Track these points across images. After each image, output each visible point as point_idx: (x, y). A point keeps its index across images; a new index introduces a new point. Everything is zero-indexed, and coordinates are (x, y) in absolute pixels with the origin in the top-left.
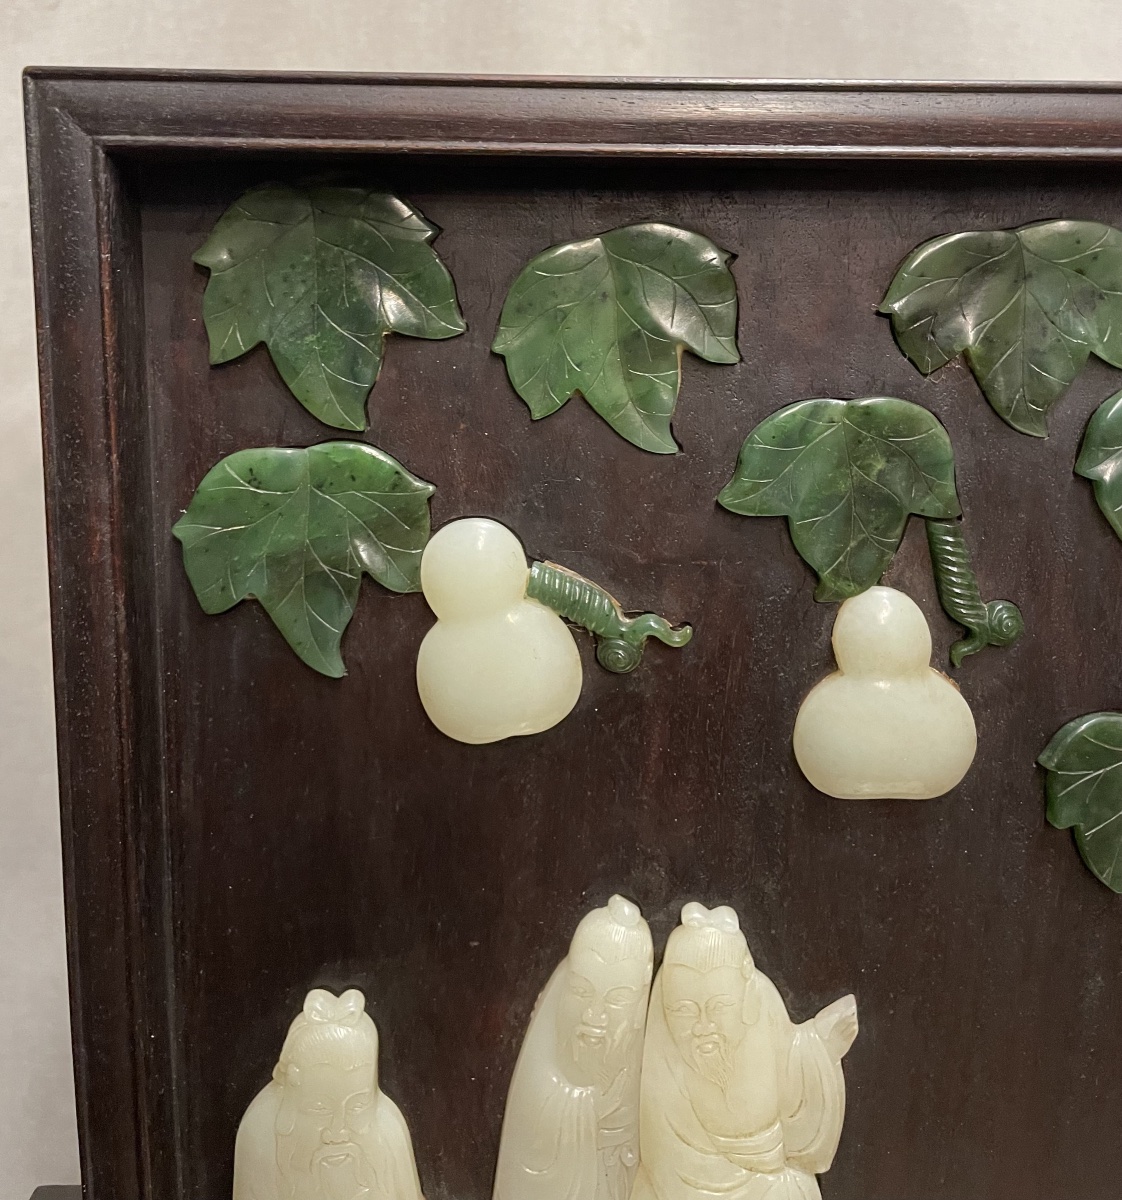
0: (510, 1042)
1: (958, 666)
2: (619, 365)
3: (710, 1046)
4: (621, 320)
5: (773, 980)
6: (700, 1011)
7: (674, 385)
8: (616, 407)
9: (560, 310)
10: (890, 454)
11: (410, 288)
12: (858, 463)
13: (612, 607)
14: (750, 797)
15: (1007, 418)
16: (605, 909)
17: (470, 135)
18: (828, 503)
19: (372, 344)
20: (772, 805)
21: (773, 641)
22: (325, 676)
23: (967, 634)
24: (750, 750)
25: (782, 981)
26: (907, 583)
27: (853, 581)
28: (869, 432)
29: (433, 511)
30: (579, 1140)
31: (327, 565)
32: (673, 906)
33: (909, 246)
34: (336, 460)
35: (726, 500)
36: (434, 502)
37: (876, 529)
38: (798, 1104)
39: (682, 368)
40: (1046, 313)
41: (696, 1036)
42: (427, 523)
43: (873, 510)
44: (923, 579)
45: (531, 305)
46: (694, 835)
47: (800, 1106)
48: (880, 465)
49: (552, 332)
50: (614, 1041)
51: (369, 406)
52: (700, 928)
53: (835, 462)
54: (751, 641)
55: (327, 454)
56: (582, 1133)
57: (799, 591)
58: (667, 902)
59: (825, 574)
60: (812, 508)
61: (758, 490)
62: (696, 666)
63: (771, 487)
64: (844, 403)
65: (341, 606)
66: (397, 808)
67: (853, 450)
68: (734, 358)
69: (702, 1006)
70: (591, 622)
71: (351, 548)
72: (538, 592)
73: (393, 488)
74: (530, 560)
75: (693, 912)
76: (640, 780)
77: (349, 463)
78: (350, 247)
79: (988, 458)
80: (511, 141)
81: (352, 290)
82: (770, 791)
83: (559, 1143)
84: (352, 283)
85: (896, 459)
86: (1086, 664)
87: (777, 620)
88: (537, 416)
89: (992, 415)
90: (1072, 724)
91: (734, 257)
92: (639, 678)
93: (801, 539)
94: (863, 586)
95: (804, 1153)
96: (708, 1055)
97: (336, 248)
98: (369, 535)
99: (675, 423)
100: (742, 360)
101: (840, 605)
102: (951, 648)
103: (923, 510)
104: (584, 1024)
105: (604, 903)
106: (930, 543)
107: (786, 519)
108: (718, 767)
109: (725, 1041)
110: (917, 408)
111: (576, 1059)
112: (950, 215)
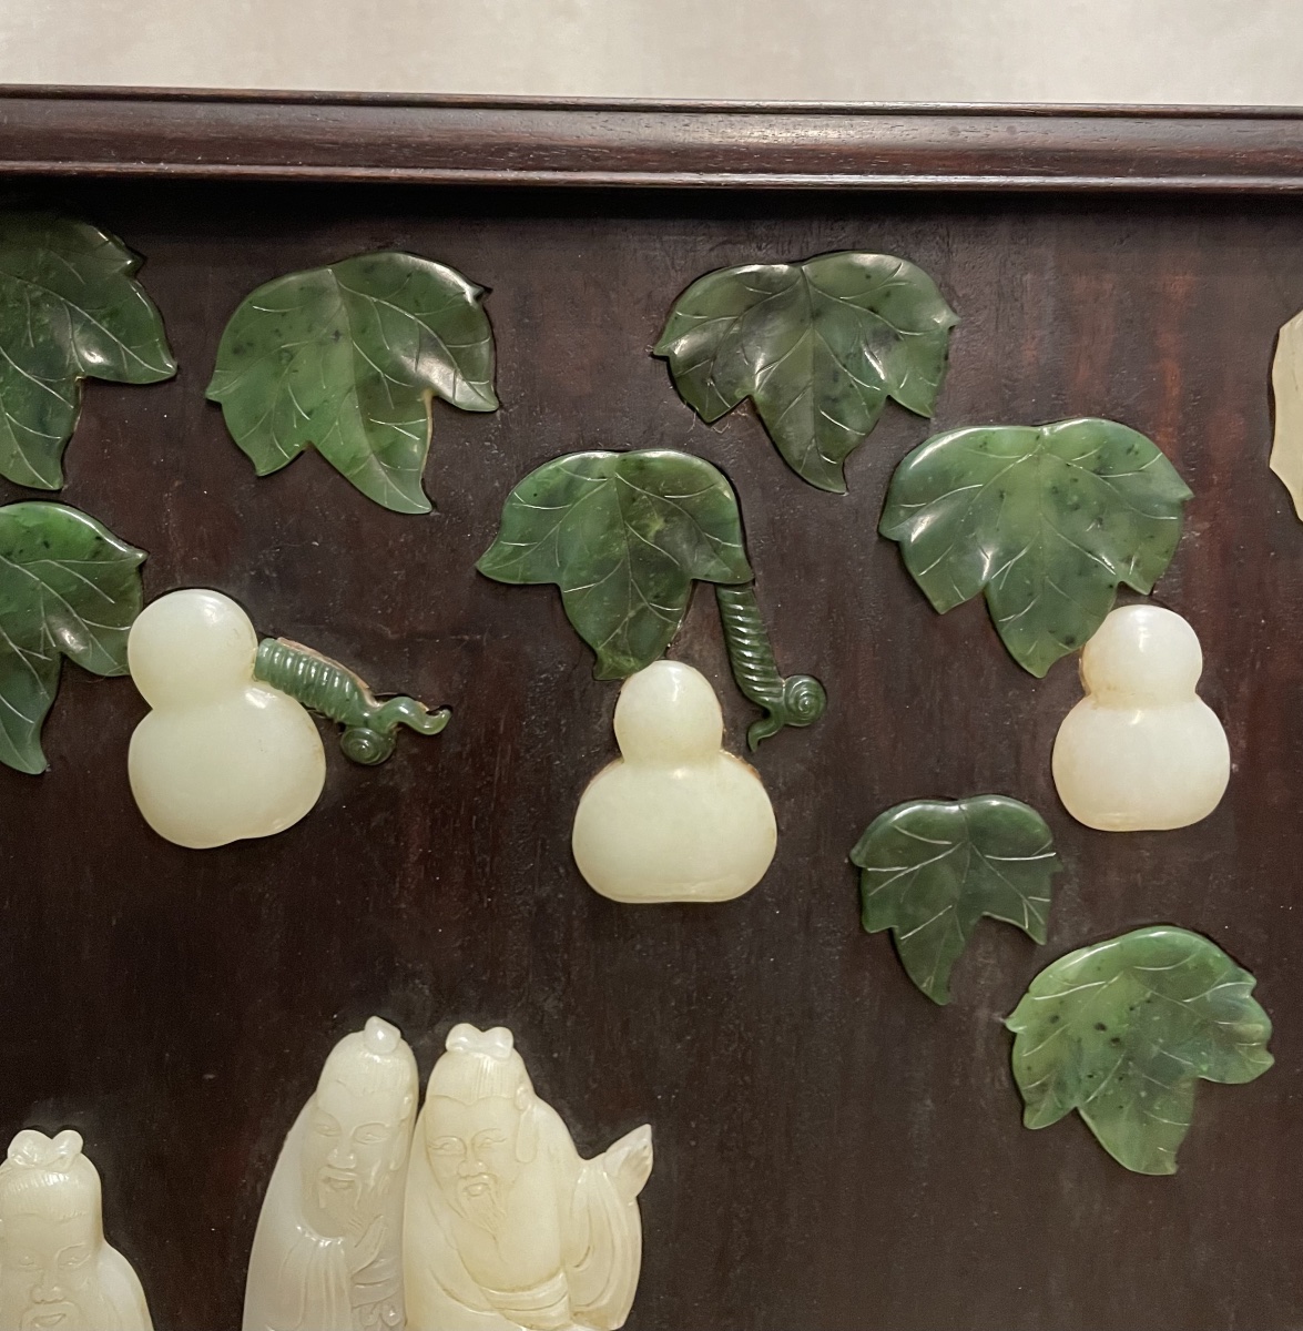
0: (254, 1188)
1: (754, 750)
2: (358, 412)
3: (480, 1188)
4: (358, 362)
5: (559, 1110)
6: (466, 1148)
7: (423, 436)
8: (355, 461)
9: (286, 350)
10: (669, 514)
11: (106, 325)
12: (634, 523)
13: (355, 688)
14: (525, 903)
15: (800, 472)
16: (360, 1033)
17: (150, 156)
18: (601, 568)
19: (63, 390)
20: (550, 911)
21: (546, 725)
22: (20, 773)
23: (765, 714)
24: (523, 849)
25: (568, 1112)
26: (697, 656)
27: (634, 655)
28: (643, 489)
29: (145, 582)
30: (328, 1296)
31: (16, 644)
32: (439, 1029)
33: (685, 281)
34: (25, 524)
35: (485, 564)
36: (146, 572)
37: (656, 597)
38: (585, 1251)
39: (433, 416)
40: (837, 356)
41: (461, 1177)
42: (137, 595)
43: (652, 575)
44: (714, 654)
45: (250, 344)
46: (461, 947)
47: (587, 1255)
48: (657, 525)
49: (277, 375)
50: (366, 1186)
51: (66, 460)
52: (467, 1054)
53: (607, 521)
54: (521, 725)
55: (15, 516)
56: (333, 1290)
57: (575, 667)
58: (432, 1024)
59: (600, 649)
60: (583, 574)
61: (520, 554)
62: (460, 753)
63: (533, 552)
64: (617, 455)
65: (35, 691)
66: (114, 923)
67: (628, 509)
68: (491, 406)
69: (468, 1142)
70: (330, 708)
71: (45, 625)
72: (267, 674)
73: (94, 557)
74: (261, 637)
75: (462, 1036)
76: (397, 885)
77: (40, 528)
78: (35, 280)
79: (781, 515)
80: (198, 163)
81: (39, 328)
82: (548, 896)
83: (306, 1299)
84: (39, 320)
85: (675, 519)
86: (900, 745)
87: (551, 700)
88: (262, 471)
89: (784, 468)
90: (886, 814)
91: (488, 290)
92: (393, 770)
93: (573, 610)
94: (645, 661)
95: (591, 1308)
96: (478, 1198)
97: (19, 281)
98: (67, 610)
99: (429, 480)
100: (501, 406)
101: (622, 682)
102: (748, 729)
103: (707, 576)
104: (329, 1166)
105: (360, 1027)
106: (720, 611)
107: (556, 588)
108: (487, 869)
109: (496, 1182)
110: (698, 462)
111: (323, 1206)
112: (729, 246)
